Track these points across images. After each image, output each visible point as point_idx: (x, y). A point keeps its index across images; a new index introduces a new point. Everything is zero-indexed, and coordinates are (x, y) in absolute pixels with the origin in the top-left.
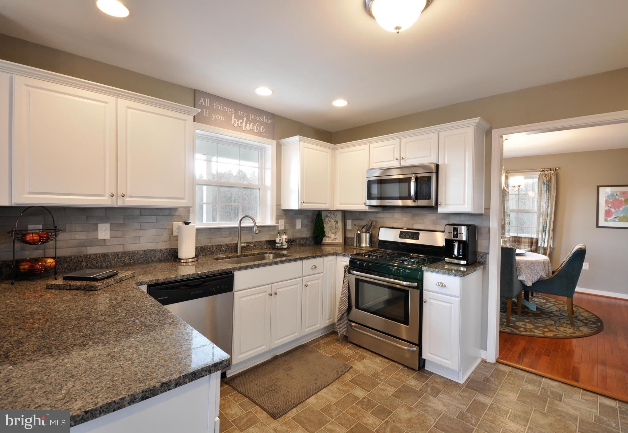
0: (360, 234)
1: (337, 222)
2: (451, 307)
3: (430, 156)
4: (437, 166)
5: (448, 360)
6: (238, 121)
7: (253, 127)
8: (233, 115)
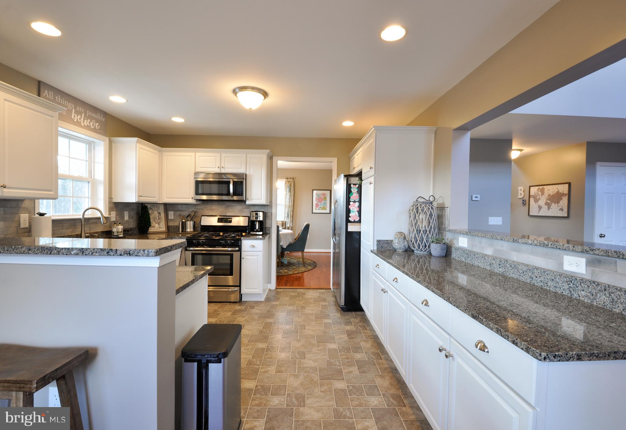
0: (185, 222)
1: (160, 213)
2: (258, 258)
3: (241, 168)
4: (246, 175)
5: (256, 289)
6: (77, 116)
7: (89, 123)
8: (74, 110)
